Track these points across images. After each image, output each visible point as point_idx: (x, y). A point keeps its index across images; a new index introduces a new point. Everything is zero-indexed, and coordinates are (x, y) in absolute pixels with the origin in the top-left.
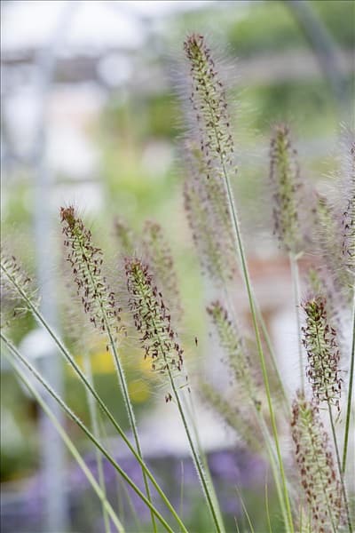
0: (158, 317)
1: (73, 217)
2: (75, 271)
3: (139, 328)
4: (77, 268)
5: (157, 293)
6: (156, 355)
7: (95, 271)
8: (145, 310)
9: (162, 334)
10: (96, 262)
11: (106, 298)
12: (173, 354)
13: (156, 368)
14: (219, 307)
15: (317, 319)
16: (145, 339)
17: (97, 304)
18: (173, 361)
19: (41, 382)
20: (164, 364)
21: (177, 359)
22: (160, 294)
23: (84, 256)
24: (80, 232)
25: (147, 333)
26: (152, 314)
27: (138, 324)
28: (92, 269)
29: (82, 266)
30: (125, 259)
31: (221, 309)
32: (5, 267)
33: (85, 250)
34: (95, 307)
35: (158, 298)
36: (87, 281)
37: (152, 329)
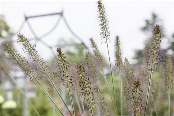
0: (87, 83)
1: (61, 51)
2: (60, 68)
3: (80, 86)
4: (61, 68)
5: (87, 75)
6: (86, 95)
7: (66, 69)
8: (83, 80)
9: (88, 88)
10: (67, 66)
11: (69, 78)
12: (91, 95)
13: (85, 99)
14: (98, 87)
15: (137, 86)
16: (82, 90)
17: (66, 80)
18: (91, 97)
19: (50, 99)
20: (88, 98)
21: (92, 97)
22: (88, 75)
23: (63, 64)
24: (62, 56)
25: (83, 88)
26: (85, 82)
27: (80, 85)
28: (65, 68)
29: (62, 67)
30: (77, 64)
31: (98, 88)
32: (39, 61)
33: (64, 62)
34: (65, 81)
35: (87, 77)
36: (64, 72)
37: (84, 87)
